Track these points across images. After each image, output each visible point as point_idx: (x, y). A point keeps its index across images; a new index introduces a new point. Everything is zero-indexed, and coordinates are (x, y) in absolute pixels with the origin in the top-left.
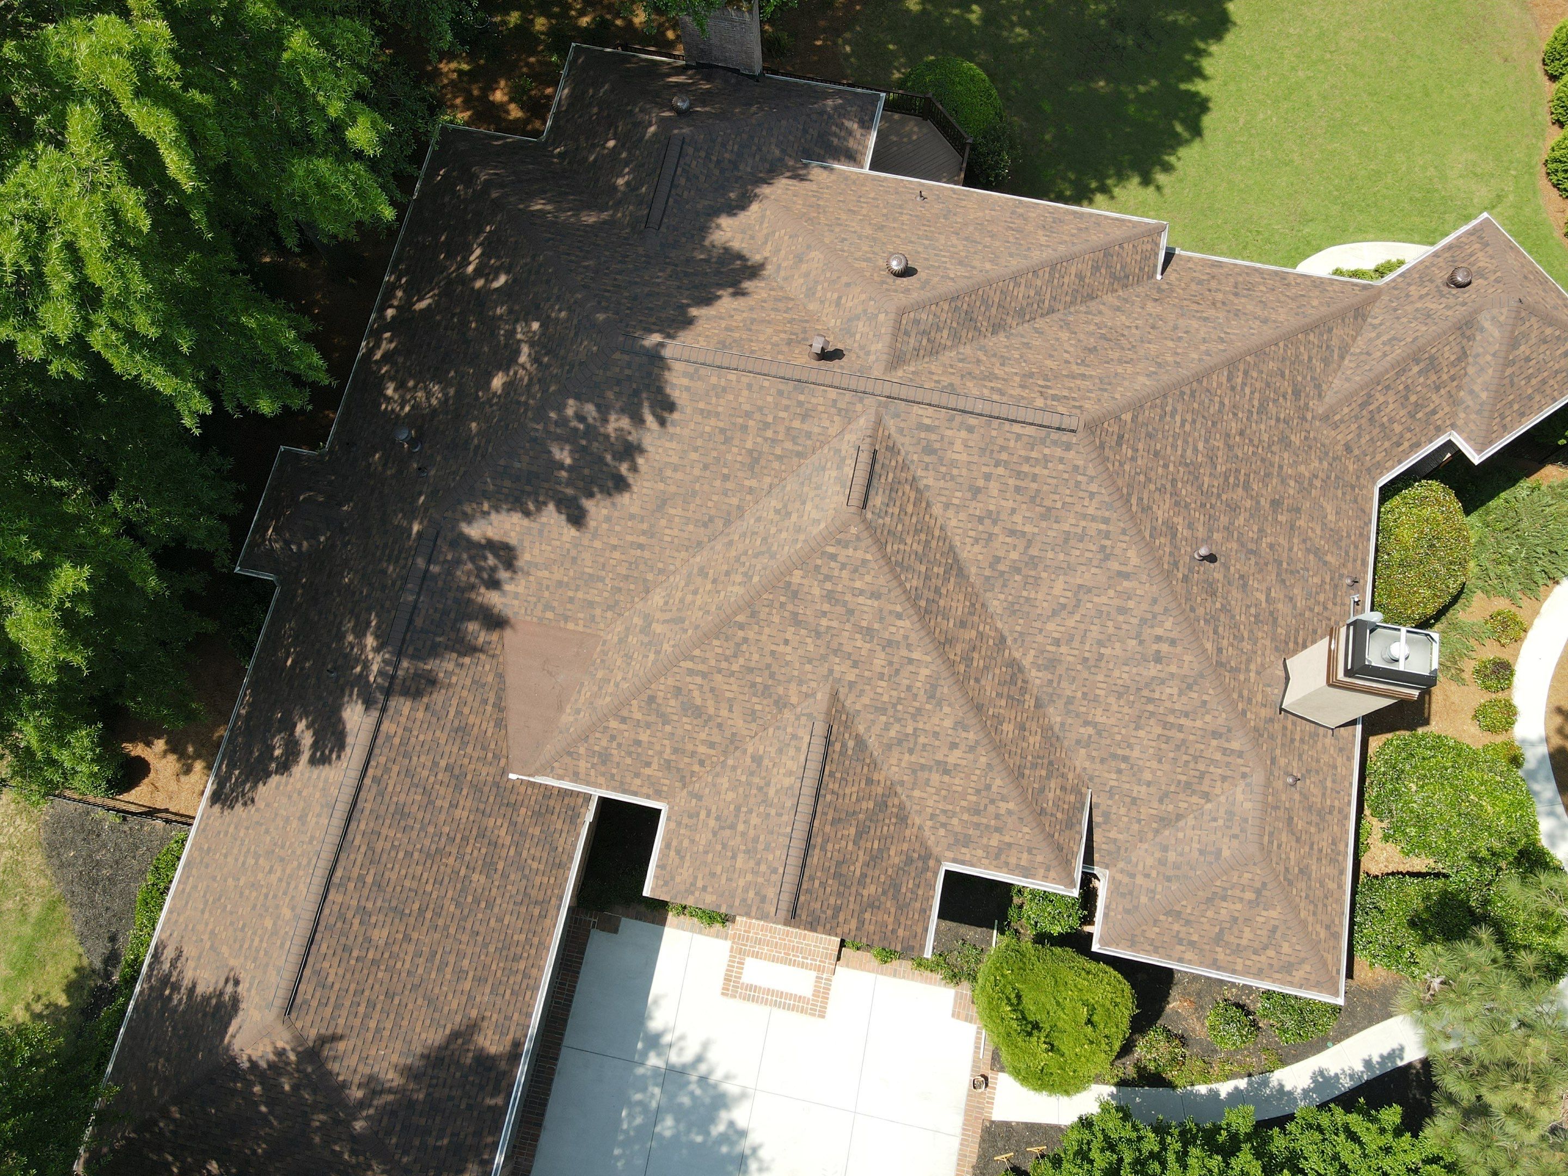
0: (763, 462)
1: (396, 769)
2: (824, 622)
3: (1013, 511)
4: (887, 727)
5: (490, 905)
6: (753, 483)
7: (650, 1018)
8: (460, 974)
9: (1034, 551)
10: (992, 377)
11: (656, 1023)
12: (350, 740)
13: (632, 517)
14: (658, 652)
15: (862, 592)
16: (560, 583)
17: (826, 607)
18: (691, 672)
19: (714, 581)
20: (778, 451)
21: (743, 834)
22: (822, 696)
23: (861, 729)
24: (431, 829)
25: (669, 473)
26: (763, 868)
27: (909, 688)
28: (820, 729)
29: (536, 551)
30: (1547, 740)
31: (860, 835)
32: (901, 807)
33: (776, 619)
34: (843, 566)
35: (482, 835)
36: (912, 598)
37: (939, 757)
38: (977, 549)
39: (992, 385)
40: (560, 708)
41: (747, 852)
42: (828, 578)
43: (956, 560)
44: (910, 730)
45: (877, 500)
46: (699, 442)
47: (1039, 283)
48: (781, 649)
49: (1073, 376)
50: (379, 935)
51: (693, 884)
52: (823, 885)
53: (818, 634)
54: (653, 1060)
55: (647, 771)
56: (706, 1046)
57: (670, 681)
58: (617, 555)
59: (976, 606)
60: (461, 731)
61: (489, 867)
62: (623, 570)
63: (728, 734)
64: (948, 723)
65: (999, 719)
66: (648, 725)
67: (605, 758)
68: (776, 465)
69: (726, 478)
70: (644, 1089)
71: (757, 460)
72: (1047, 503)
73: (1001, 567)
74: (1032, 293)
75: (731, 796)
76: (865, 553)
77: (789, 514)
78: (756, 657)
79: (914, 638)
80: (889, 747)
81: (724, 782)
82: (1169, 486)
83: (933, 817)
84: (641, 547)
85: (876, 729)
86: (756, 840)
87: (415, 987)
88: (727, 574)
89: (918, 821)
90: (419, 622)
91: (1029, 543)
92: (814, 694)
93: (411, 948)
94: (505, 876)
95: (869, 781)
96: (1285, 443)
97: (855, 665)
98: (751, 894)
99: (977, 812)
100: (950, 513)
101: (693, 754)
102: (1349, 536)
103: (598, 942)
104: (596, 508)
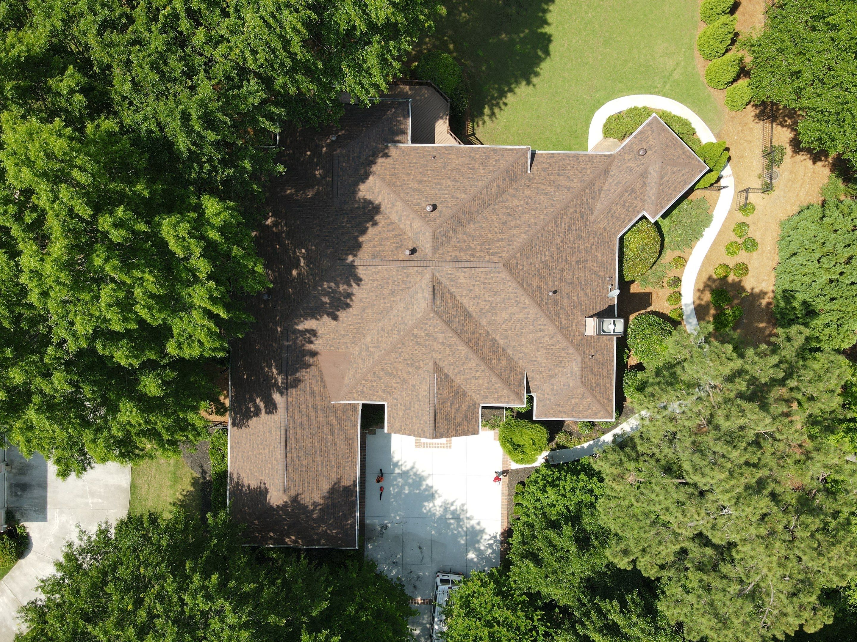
0: (396, 292)
1: (296, 412)
2: (427, 343)
3: (484, 294)
4: (454, 369)
5: (336, 444)
6: (394, 299)
7: (393, 457)
8: (332, 467)
9: (493, 305)
10: (470, 248)
11: (395, 460)
12: (278, 406)
13: (354, 315)
14: (373, 358)
15: (438, 332)
16: (334, 338)
17: (427, 338)
18: (386, 364)
19: (387, 333)
20: (401, 288)
21: (414, 411)
22: (431, 364)
23: (446, 371)
24: (312, 427)
25: (364, 300)
26: (422, 422)
27: (459, 357)
28: (432, 375)
29: (323, 330)
30: (694, 302)
31: (451, 404)
32: (464, 391)
33: (411, 344)
34: (430, 326)
35: (328, 423)
36: (455, 331)
37: (473, 375)
38: (474, 307)
39: (470, 253)
40: (343, 378)
41: (416, 417)
42: (426, 330)
43: (468, 312)
44: (462, 369)
45: (438, 303)
46: (373, 289)
47: (483, 196)
48: (415, 352)
49: (498, 241)
50: (305, 463)
51: (401, 428)
52: (442, 424)
53: (426, 346)
54: (397, 471)
55: (378, 394)
56: (414, 463)
57: (380, 367)
58: (351, 327)
59: (477, 325)
60: (313, 393)
61: (332, 433)
62: (355, 331)
63: (402, 379)
64: (474, 365)
65: (491, 360)
66: (375, 381)
67: (362, 392)
68: (401, 292)
69: (384, 299)
70: (396, 480)
71: (394, 292)
72: (495, 290)
73: (483, 311)
74: (480, 202)
75: (407, 399)
76: (437, 321)
77: (408, 309)
78: (407, 356)
79: (457, 343)
80: (456, 375)
81: (404, 394)
82: (537, 273)
83: (474, 392)
84: (359, 323)
85: (451, 370)
86: (418, 413)
87: (320, 474)
88: (391, 330)
89: (470, 394)
90: (290, 363)
91: (491, 303)
92: (428, 364)
93: (316, 464)
94: (338, 434)
95: (452, 387)
96: (579, 237)
97: (440, 353)
98: (420, 430)
99: (489, 389)
100: (463, 298)
101: (392, 386)
102: (607, 262)
103: (369, 438)
104: (341, 314)
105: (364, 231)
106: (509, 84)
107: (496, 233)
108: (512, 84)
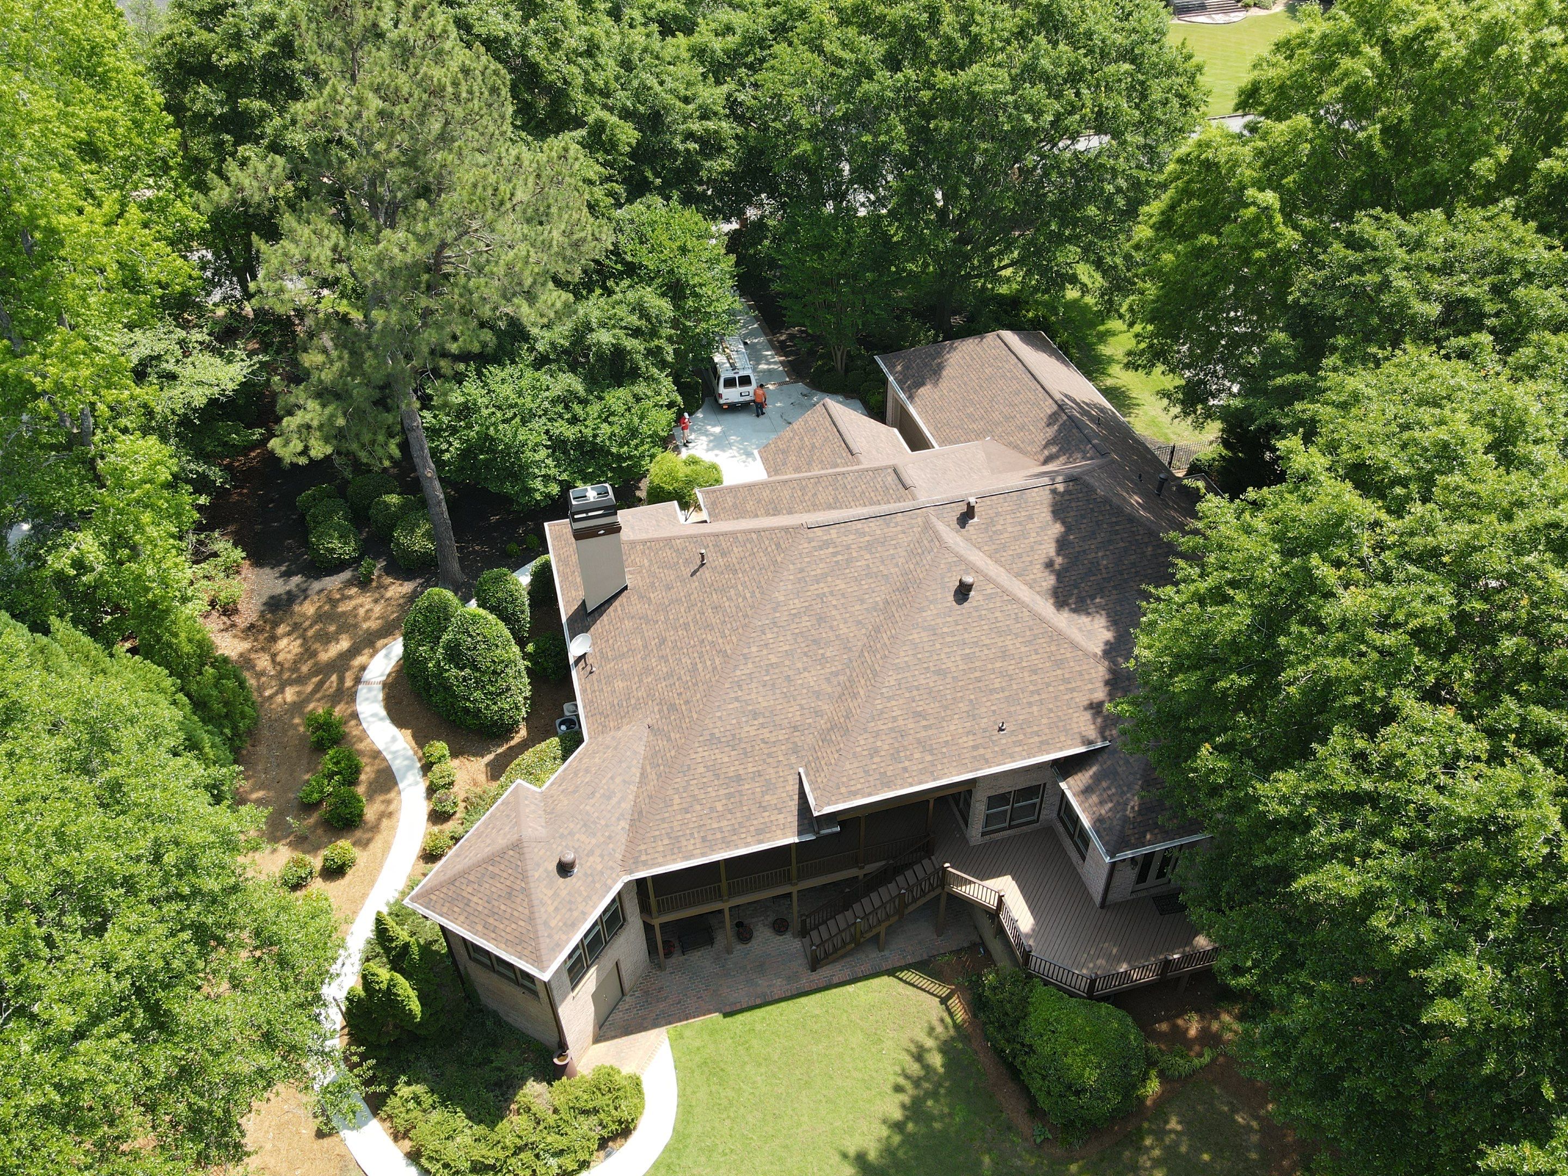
8: (951, 390)
35: (982, 419)
87: (963, 375)
93: (975, 378)
105: (1062, 544)
106: (909, 1140)
107: (831, 593)
108: (903, 1143)
